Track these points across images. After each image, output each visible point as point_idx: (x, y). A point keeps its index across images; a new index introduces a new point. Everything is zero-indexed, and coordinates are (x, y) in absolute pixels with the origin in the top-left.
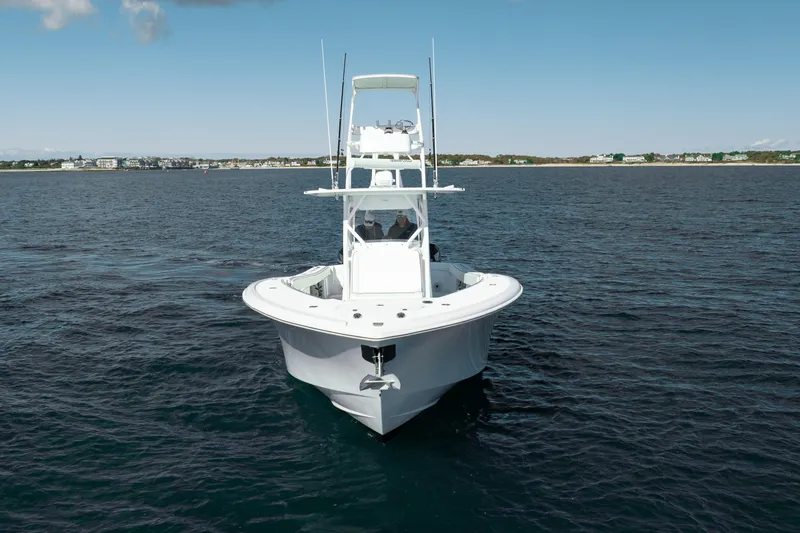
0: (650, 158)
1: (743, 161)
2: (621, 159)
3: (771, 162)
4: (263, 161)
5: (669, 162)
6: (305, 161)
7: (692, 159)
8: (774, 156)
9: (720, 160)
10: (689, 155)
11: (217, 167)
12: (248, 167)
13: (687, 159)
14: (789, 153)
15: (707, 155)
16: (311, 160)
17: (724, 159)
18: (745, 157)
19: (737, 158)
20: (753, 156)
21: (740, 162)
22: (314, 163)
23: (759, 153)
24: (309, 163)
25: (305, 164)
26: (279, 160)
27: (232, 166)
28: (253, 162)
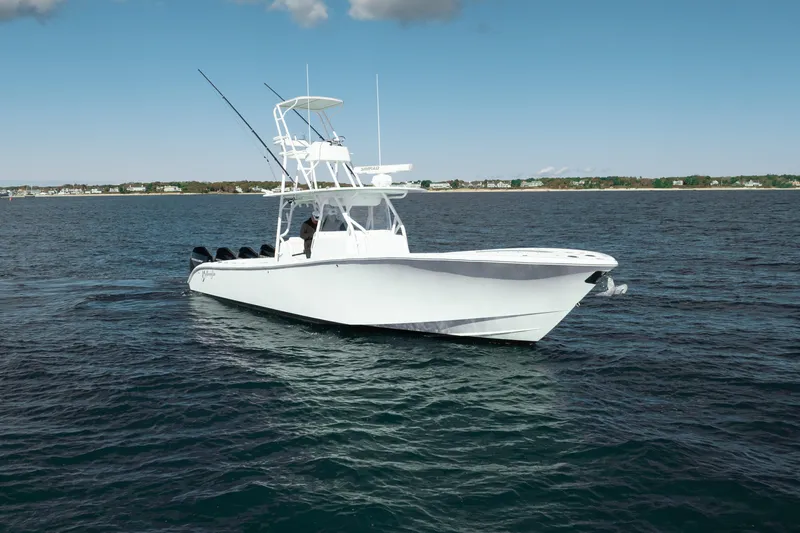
0: (455, 184)
1: (539, 187)
2: (428, 186)
3: (563, 188)
4: (59, 189)
5: (472, 188)
6: (106, 188)
7: (493, 185)
8: (566, 182)
9: (518, 186)
10: (490, 182)
11: (7, 194)
12: (43, 194)
13: (489, 185)
14: (578, 179)
15: (506, 182)
16: (113, 187)
17: (522, 185)
18: (541, 183)
19: (533, 184)
20: (547, 182)
21: (535, 188)
22: (117, 190)
23: (552, 180)
24: (111, 190)
25: (107, 191)
26: (77, 187)
27: (25, 194)
28: (47, 189)
